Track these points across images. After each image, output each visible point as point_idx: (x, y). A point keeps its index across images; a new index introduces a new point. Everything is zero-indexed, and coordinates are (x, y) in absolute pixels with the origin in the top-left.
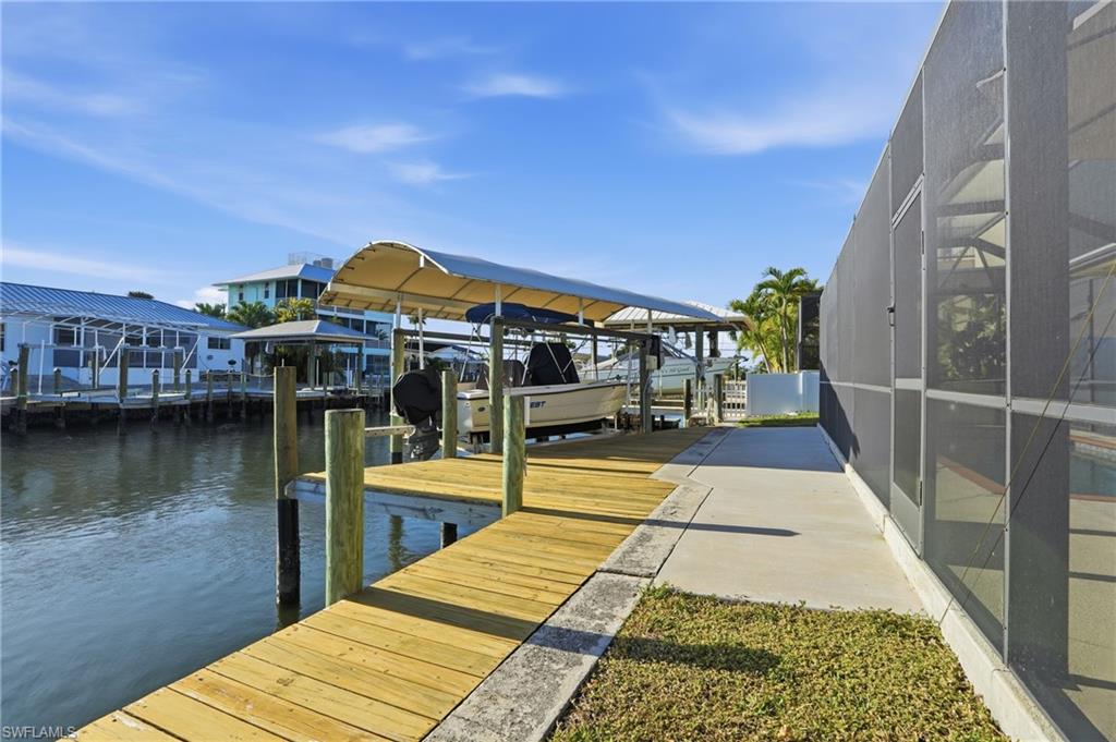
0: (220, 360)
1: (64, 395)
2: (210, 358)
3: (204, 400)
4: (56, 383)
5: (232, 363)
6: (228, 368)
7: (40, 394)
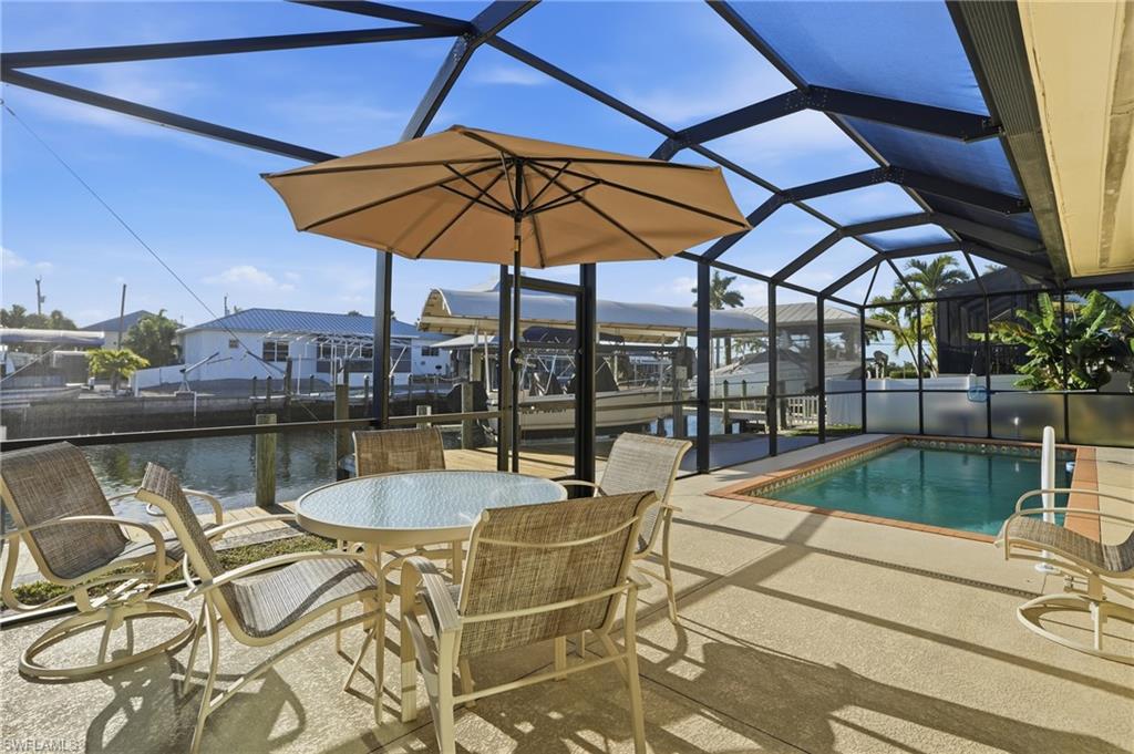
0: (429, 366)
1: (312, 395)
2: (423, 363)
3: (405, 399)
4: (309, 385)
5: (439, 367)
6: (435, 371)
7: (298, 393)
